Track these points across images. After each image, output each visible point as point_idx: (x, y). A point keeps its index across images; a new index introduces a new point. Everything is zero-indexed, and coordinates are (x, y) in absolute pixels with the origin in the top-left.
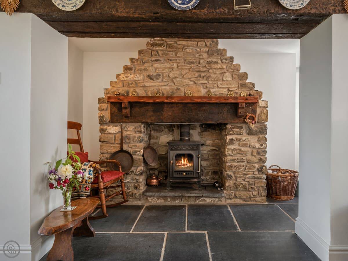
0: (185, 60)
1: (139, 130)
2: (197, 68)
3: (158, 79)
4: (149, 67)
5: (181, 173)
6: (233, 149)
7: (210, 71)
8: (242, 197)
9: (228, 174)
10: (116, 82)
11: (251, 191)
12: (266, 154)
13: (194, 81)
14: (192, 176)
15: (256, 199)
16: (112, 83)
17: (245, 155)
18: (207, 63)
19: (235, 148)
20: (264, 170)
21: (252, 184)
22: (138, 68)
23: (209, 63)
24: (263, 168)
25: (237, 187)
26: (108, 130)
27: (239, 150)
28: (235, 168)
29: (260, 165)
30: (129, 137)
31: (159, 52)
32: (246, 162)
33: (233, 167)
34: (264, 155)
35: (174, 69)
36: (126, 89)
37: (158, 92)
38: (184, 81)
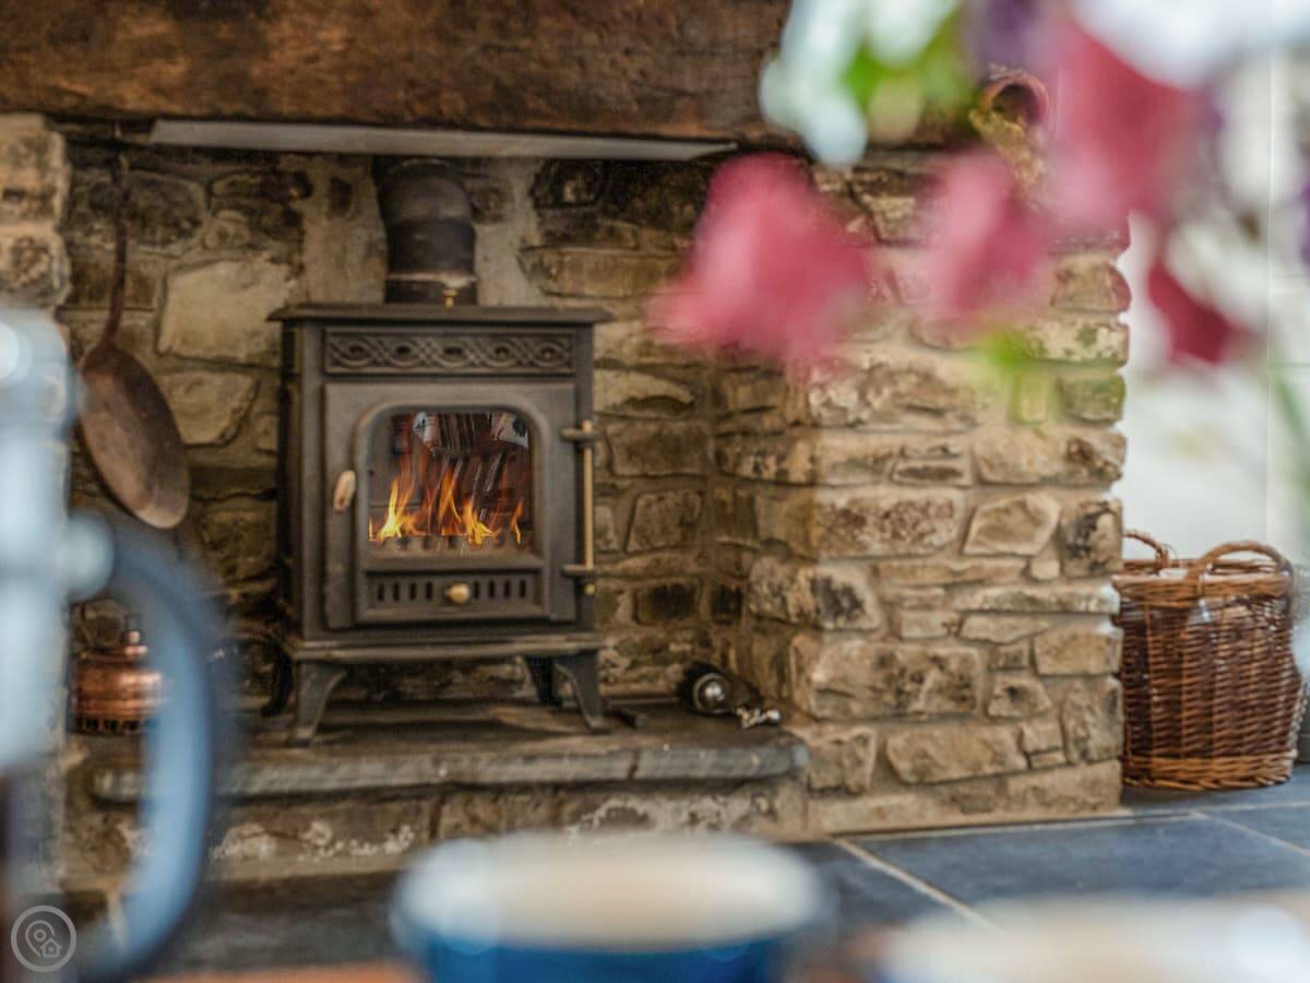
5: (429, 587)
6: (872, 369)
8: (938, 775)
9: (828, 581)
11: (1010, 720)
12: (1118, 410)
14: (528, 609)
15: (1046, 780)
17: (964, 418)
19: (883, 358)
20: (1103, 544)
21: (1012, 666)
24: (1094, 528)
25: (900, 692)
27: (913, 379)
28: (882, 529)
29: (1075, 500)
32: (966, 480)
33: (871, 519)
34: (1109, 415)
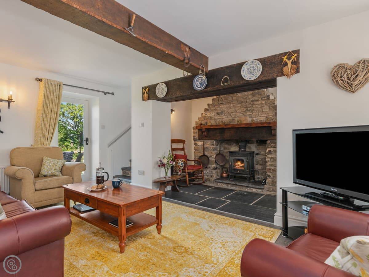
0: (238, 101)
1: (213, 144)
2: (245, 105)
3: (222, 114)
4: (217, 108)
5: (237, 171)
6: (271, 158)
7: (254, 106)
9: (267, 174)
10: (201, 118)
13: (243, 114)
14: (244, 173)
16: (199, 118)
18: (252, 101)
22: (211, 109)
23: (253, 101)
26: (198, 144)
30: (208, 148)
31: (223, 98)
35: (231, 108)
36: (206, 121)
37: (222, 122)
38: (237, 114)
